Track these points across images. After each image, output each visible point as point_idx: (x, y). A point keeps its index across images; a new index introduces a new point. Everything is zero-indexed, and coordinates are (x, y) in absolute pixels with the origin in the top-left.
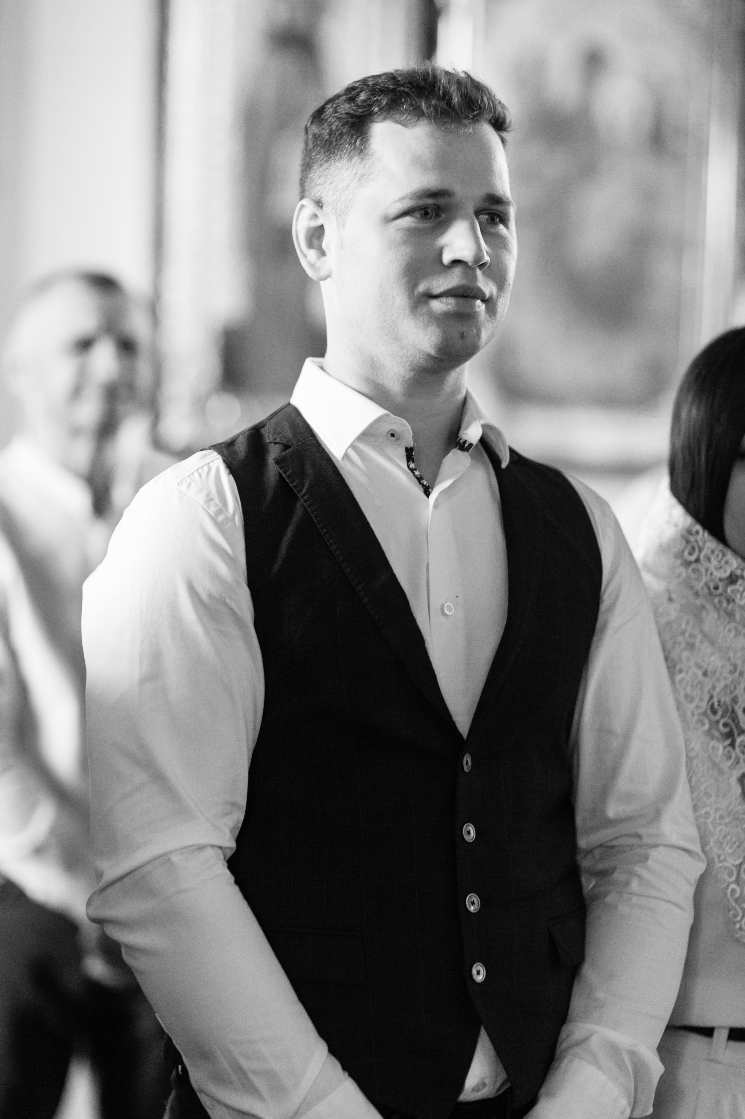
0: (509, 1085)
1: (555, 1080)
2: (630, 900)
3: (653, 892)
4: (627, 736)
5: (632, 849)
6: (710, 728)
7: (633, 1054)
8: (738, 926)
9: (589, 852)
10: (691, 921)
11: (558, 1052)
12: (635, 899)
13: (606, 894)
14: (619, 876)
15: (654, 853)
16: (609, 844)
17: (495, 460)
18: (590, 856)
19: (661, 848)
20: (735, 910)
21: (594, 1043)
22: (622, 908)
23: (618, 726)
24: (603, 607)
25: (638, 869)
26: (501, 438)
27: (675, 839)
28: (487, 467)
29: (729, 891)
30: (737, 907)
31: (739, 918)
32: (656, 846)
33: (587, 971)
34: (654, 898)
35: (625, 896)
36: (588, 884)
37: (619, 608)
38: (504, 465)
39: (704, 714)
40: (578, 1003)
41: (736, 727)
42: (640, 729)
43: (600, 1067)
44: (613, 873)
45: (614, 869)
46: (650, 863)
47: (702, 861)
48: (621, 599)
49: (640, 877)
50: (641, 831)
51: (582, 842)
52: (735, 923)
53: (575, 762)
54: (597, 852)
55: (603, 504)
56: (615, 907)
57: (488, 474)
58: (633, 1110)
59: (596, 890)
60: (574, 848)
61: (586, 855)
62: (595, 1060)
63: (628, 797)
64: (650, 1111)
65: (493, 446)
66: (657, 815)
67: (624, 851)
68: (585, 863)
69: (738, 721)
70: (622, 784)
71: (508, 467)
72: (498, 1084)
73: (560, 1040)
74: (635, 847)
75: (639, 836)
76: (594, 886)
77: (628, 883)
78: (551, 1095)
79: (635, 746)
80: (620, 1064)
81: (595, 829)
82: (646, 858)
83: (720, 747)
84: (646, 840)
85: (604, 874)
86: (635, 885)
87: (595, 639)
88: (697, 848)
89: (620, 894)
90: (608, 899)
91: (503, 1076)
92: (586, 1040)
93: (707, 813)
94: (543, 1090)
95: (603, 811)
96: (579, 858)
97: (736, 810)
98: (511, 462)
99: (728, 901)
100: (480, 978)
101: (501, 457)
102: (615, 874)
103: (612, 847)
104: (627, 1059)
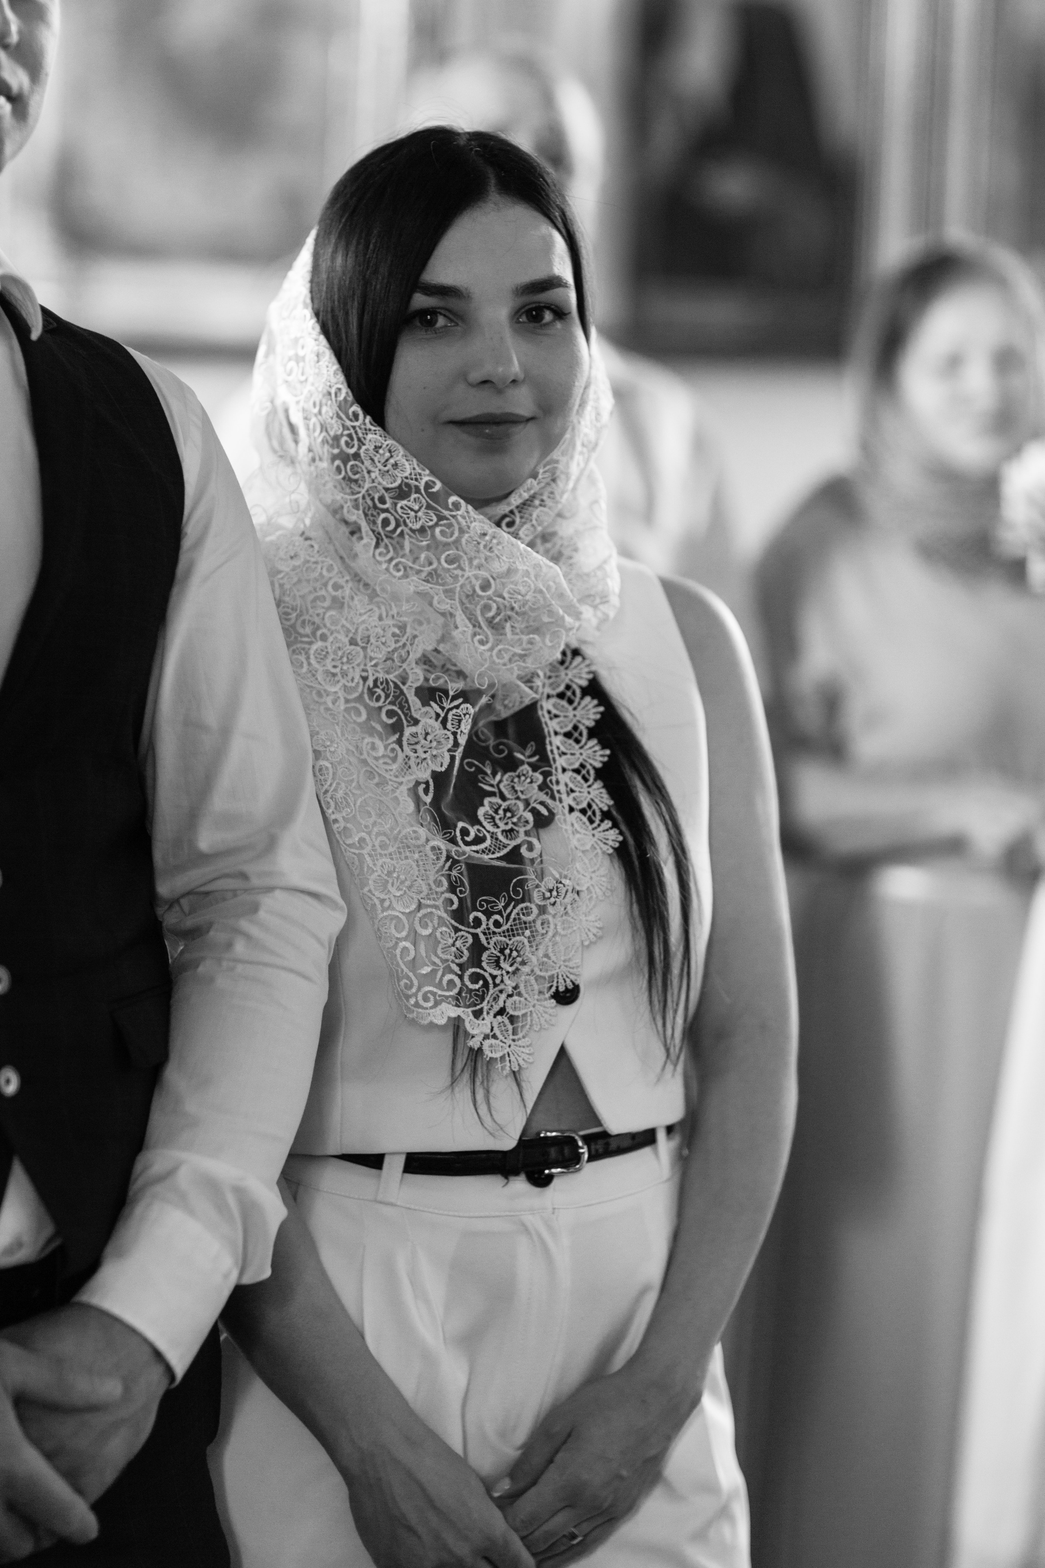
0: (57, 1243)
1: (127, 1232)
2: (232, 969)
3: (267, 958)
4: (226, 732)
5: (235, 896)
6: (369, 719)
7: (240, 1192)
8: (412, 1001)
9: (174, 902)
10: (324, 998)
11: (131, 1193)
12: (240, 968)
13: (196, 964)
14: (216, 935)
15: (268, 902)
16: (202, 889)
17: (21, 328)
18: (176, 908)
19: (278, 893)
20: (408, 978)
21: (183, 1177)
22: (222, 982)
23: (211, 717)
24: (187, 543)
25: (244, 924)
26: (29, 295)
27: (297, 880)
28: (9, 338)
29: (398, 952)
30: (411, 974)
31: (414, 990)
32: (270, 889)
33: (173, 1075)
34: (266, 965)
35: (225, 964)
36: (175, 950)
37: (210, 543)
38: (35, 335)
39: (360, 698)
40: (158, 1120)
41: (406, 715)
42: (245, 720)
43: (191, 1211)
44: (208, 932)
45: (210, 925)
46: (262, 914)
47: (341, 909)
48: (213, 529)
49: (248, 937)
50: (248, 868)
51: (164, 888)
52: (408, 997)
53: (149, 773)
54: (184, 902)
55: (183, 390)
56: (211, 980)
57: (11, 349)
58: (241, 1273)
59: (187, 956)
60: (152, 897)
61: (171, 906)
62: (183, 1202)
63: (229, 820)
64: (267, 1273)
65: (18, 307)
66: (271, 844)
67: (224, 899)
68: (170, 919)
69: (409, 709)
70: (219, 802)
71: (41, 338)
72: (41, 1242)
73: (133, 1177)
74: (239, 892)
75: (244, 876)
76: (182, 952)
77: (229, 945)
78: (120, 1254)
79: (237, 747)
80: (221, 1207)
81: (180, 868)
82: (255, 908)
83: (379, 744)
84: (255, 882)
85: (194, 934)
86: (240, 947)
87: (175, 590)
88: (332, 891)
89: (219, 961)
90: (201, 969)
91: (49, 1230)
92: (170, 1173)
93: (362, 840)
94: (109, 1249)
95: (192, 843)
96: (160, 911)
97: (404, 833)
98: (46, 330)
99: (398, 965)
100: (11, 1089)
101: (30, 323)
102: (212, 933)
103: (207, 893)
104: (231, 1200)
